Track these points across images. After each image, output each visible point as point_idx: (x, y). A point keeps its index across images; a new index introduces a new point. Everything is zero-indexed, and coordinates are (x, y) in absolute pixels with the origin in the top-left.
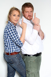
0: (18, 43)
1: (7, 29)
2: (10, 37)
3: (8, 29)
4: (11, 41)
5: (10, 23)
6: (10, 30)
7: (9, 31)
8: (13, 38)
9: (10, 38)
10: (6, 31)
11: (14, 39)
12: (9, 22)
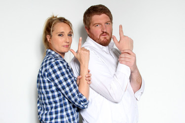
0: (76, 100)
1: (48, 67)
2: (56, 85)
3: (52, 67)
4: (59, 95)
5: (53, 53)
6: (56, 67)
7: (54, 72)
8: (64, 88)
9: (58, 90)
10: (46, 71)
11: (67, 89)
12: (50, 53)
